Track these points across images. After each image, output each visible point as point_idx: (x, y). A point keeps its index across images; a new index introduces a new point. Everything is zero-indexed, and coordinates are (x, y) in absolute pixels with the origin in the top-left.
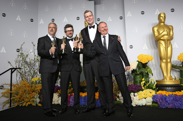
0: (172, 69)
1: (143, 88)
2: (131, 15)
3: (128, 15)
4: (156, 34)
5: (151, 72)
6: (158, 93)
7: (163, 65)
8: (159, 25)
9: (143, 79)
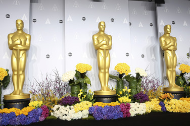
1: (80, 100)
2: (71, 20)
3: (69, 19)
9: (81, 90)
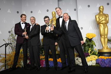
0: (108, 42)
1: (90, 54)
2: (81, 8)
3: (80, 7)
4: (98, 20)
5: (94, 44)
6: (99, 57)
7: (102, 39)
8: (99, 14)
9: (90, 49)
